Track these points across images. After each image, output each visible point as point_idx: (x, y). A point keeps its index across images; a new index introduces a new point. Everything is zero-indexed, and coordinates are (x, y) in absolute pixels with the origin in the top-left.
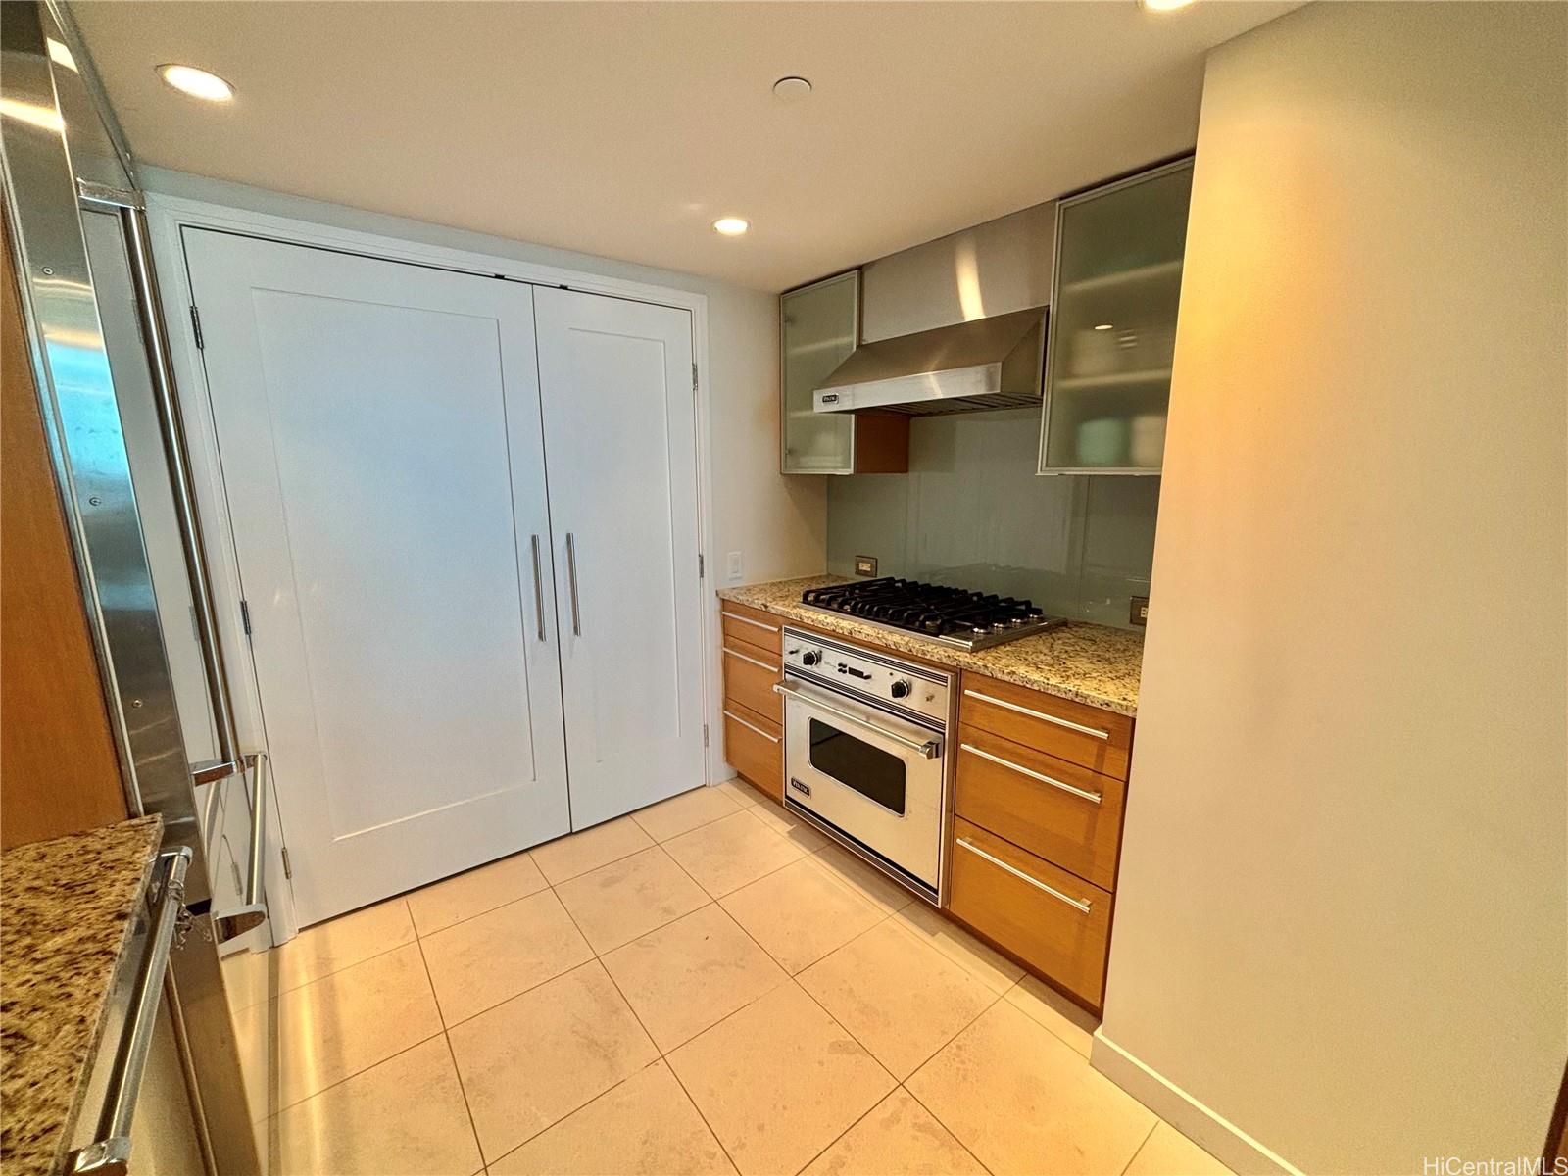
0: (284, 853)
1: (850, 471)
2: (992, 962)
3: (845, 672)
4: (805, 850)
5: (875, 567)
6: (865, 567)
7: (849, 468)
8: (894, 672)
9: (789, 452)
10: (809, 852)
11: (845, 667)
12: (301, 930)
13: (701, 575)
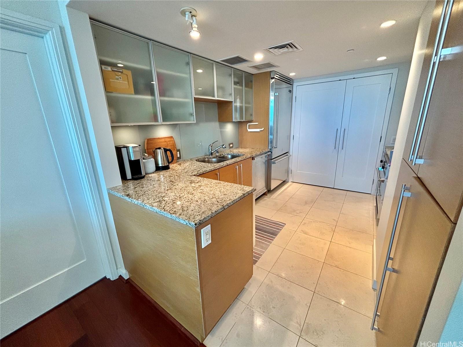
12: (292, 182)
13: (380, 141)
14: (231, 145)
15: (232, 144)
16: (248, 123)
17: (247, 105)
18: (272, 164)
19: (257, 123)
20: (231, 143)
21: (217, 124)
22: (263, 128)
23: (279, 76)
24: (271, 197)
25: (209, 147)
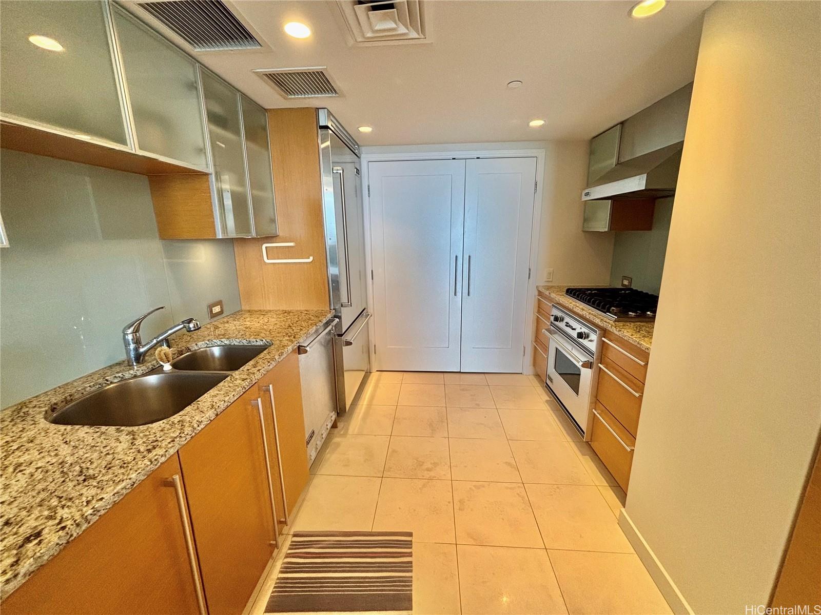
0: (375, 346)
1: (606, 230)
2: (607, 479)
3: (567, 326)
4: (548, 407)
5: (630, 283)
6: (626, 282)
7: (606, 228)
8: (582, 327)
9: (586, 220)
10: (550, 409)
11: (568, 323)
12: (377, 371)
13: (529, 278)
14: (216, 309)
15: (219, 303)
16: (264, 243)
17: (256, 192)
18: (343, 347)
19: (292, 244)
20: (217, 300)
21: (155, 246)
22: (311, 259)
23: (334, 126)
24: (348, 429)
25: (125, 335)
